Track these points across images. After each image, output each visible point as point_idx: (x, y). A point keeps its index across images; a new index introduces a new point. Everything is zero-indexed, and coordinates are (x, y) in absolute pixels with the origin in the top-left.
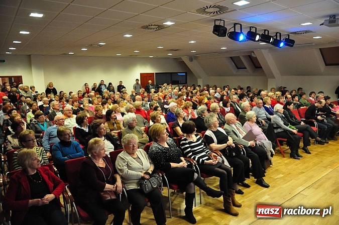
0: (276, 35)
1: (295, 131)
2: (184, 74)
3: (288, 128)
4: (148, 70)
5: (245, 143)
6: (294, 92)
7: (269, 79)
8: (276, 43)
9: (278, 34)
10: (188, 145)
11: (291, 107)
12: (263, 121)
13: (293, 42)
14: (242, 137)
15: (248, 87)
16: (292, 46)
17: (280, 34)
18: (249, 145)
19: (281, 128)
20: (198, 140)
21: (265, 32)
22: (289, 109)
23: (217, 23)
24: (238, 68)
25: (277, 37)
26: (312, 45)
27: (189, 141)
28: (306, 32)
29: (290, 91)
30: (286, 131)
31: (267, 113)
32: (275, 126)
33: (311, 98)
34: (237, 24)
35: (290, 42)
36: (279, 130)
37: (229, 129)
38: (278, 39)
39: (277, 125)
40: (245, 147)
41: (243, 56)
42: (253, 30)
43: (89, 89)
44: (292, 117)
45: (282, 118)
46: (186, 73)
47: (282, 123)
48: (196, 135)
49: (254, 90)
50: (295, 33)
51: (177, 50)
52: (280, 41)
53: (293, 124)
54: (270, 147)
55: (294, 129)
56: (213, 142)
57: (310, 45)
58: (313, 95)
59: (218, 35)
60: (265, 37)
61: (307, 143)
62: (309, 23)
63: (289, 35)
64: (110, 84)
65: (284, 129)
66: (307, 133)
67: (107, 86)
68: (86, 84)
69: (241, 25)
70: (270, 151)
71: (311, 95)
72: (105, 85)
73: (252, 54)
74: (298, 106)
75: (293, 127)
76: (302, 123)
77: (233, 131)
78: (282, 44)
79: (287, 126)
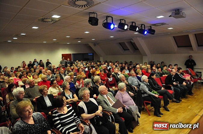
0: (142, 27)
1: (157, 96)
2: (92, 54)
3: (151, 93)
4: (67, 52)
5: (114, 110)
6: (159, 65)
7: (143, 57)
8: (142, 31)
9: (143, 26)
10: (58, 118)
11: (154, 77)
12: (136, 87)
13: (154, 31)
14: (111, 105)
15: (130, 62)
16: (153, 34)
17: (144, 25)
18: (117, 112)
19: (147, 93)
20: (69, 112)
21: (132, 24)
22: (153, 79)
23: (92, 16)
24: (125, 50)
25: (142, 28)
26: (168, 34)
27: (59, 114)
28: (163, 24)
29: (156, 64)
30: (150, 95)
31: (139, 81)
32: (142, 92)
33: (169, 69)
34: (109, 16)
35: (151, 31)
36: (145, 95)
37: (101, 99)
38: (143, 28)
39: (144, 91)
40: (113, 114)
41: (127, 42)
42: (123, 22)
43: (25, 65)
44: (155, 84)
45: (147, 86)
46: (93, 53)
47: (147, 90)
48: (68, 108)
49: (134, 64)
50: (155, 25)
51: (82, 38)
52: (144, 31)
53: (156, 90)
54: (137, 111)
55: (156, 94)
56: (84, 112)
57: (167, 34)
58: (170, 67)
59: (91, 24)
60: (133, 28)
61: (166, 103)
62: (162, 17)
63: (151, 27)
64: (41, 61)
65: (148, 94)
66: (166, 96)
67: (39, 62)
68: (24, 61)
69: (112, 18)
70: (137, 114)
71: (169, 66)
72: (38, 62)
73: (132, 40)
74: (161, 75)
75: (156, 92)
76: (163, 88)
77: (104, 100)
78: (146, 33)
79: (151, 91)
